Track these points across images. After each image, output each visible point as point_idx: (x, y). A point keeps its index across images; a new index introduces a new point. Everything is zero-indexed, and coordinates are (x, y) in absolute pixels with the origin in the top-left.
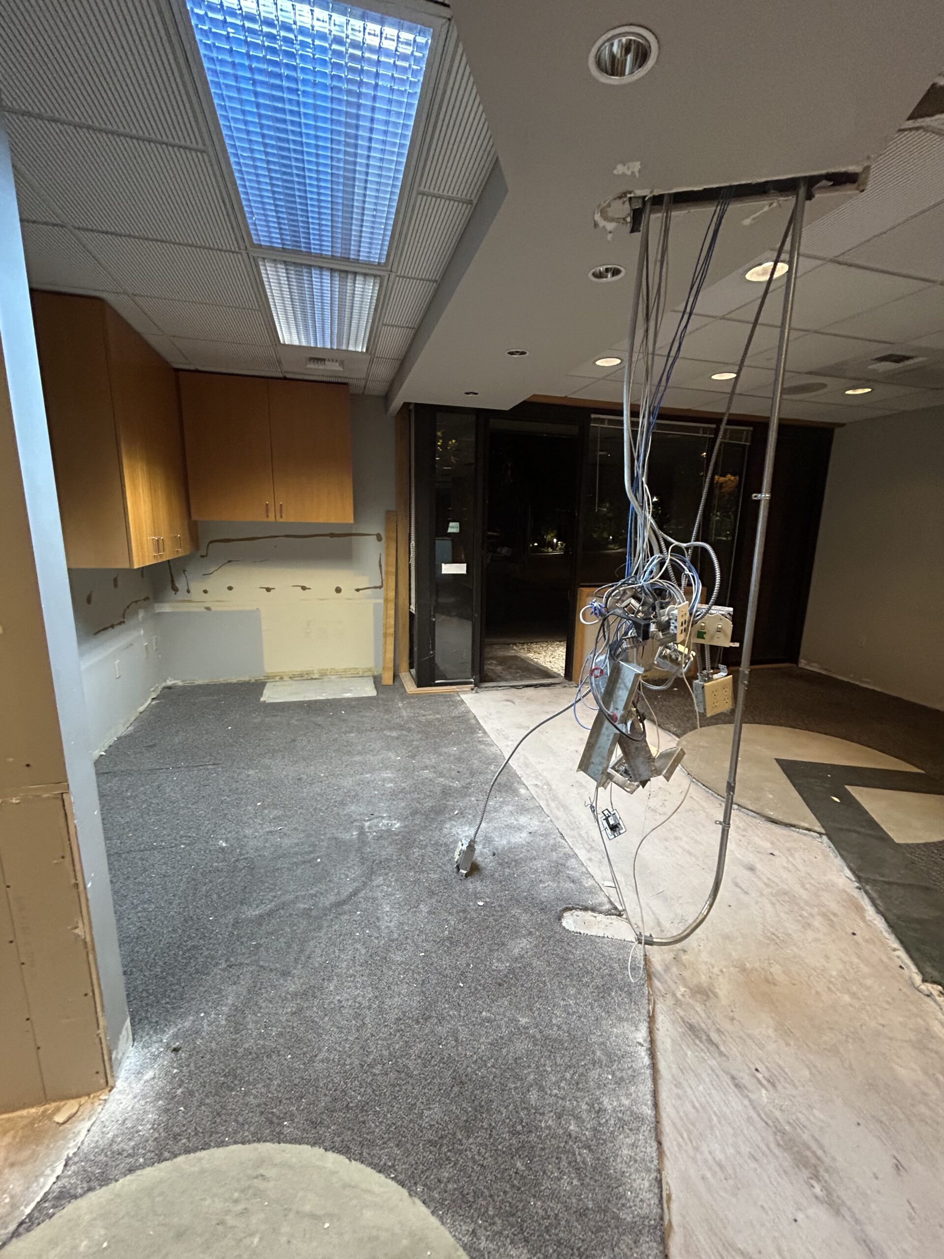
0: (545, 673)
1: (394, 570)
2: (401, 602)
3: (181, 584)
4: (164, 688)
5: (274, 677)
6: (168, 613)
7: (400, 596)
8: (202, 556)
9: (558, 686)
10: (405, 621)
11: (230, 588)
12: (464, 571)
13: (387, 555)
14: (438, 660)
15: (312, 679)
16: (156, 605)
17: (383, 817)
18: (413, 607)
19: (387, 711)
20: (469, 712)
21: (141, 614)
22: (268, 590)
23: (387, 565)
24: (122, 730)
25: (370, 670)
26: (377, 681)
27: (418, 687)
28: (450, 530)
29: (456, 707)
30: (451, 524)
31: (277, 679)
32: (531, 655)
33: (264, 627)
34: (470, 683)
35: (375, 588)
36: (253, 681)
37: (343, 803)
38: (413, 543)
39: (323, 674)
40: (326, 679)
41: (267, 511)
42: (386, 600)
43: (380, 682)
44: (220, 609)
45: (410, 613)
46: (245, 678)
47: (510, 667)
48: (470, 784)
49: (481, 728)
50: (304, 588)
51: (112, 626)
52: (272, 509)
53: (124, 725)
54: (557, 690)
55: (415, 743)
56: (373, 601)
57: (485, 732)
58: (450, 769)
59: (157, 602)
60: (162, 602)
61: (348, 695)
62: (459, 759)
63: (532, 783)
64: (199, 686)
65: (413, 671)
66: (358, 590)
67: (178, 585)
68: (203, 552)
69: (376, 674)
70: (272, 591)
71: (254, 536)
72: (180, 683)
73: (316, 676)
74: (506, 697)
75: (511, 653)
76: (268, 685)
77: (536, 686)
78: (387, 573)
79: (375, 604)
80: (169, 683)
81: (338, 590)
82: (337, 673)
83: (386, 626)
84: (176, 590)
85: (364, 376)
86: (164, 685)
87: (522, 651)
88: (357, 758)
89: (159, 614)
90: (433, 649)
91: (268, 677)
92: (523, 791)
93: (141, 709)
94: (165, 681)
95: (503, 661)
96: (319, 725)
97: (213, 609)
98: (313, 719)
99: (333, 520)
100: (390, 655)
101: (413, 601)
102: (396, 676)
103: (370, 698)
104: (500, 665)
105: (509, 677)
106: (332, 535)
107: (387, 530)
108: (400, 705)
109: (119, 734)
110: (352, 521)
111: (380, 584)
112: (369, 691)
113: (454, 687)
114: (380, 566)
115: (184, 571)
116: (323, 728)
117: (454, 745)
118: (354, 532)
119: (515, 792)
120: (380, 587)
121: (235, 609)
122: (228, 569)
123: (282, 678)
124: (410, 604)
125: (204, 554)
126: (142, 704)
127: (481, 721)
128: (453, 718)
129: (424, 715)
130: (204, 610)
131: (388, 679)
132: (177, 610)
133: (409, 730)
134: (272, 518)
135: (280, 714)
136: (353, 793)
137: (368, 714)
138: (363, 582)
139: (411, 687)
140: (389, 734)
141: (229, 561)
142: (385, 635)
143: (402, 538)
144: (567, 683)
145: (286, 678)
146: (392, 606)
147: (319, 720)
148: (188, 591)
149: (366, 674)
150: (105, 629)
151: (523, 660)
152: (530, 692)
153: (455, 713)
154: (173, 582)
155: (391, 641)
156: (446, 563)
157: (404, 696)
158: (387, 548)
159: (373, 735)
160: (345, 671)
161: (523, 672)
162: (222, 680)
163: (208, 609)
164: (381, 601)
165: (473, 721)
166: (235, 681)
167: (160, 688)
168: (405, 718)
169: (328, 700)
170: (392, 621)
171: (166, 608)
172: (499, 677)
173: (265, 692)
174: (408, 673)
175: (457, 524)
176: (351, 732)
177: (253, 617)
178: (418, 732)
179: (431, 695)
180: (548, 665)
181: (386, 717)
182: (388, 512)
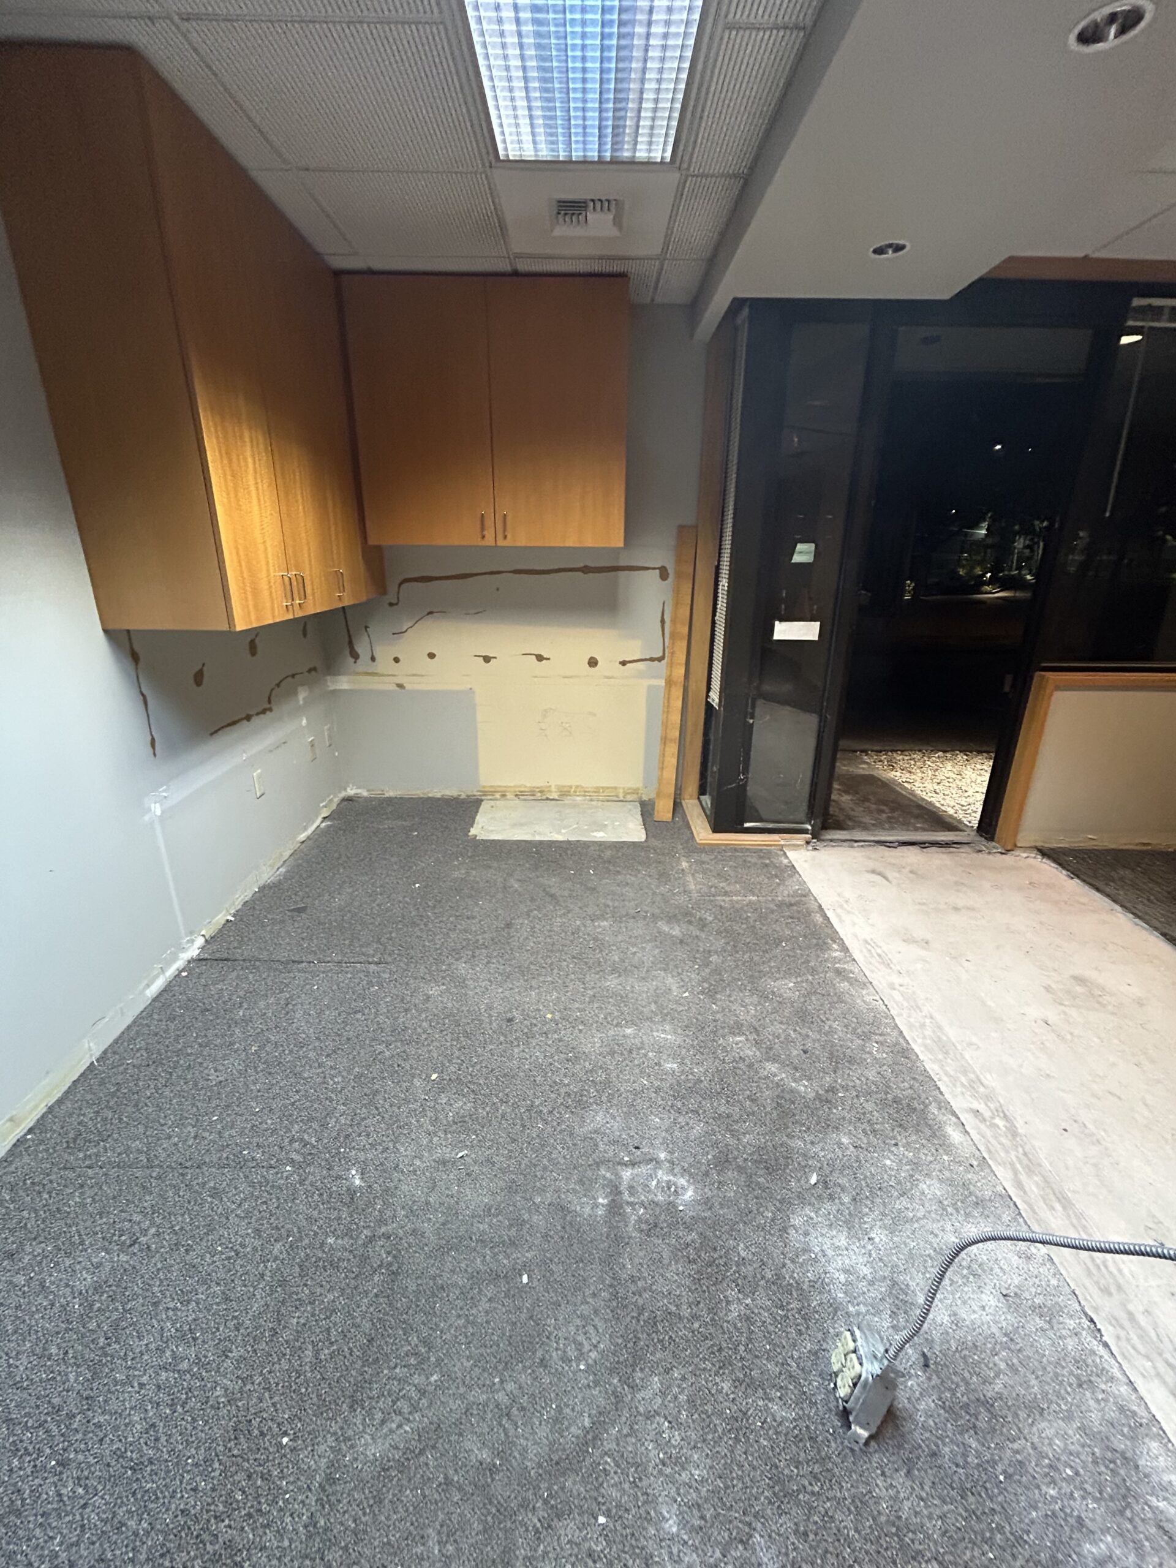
0: (936, 820)
1: (685, 630)
2: (692, 686)
3: (361, 648)
4: (344, 800)
5: (493, 793)
6: (345, 691)
7: (692, 677)
8: (391, 604)
9: (966, 849)
10: (698, 716)
11: (432, 656)
12: (814, 637)
13: (677, 604)
14: (751, 790)
15: (547, 799)
16: (328, 678)
17: (658, 1162)
18: (715, 698)
19: (664, 877)
20: (807, 893)
21: (302, 695)
22: (487, 659)
23: (674, 621)
24: (267, 874)
25: (635, 791)
26: (647, 809)
27: (716, 829)
28: (797, 559)
29: (783, 880)
30: (800, 547)
31: (498, 796)
32: (896, 775)
33: (479, 717)
34: (805, 832)
35: (652, 660)
36: (463, 796)
37: (581, 1104)
38: (724, 583)
39: (564, 793)
40: (568, 801)
41: (483, 528)
42: (669, 682)
43: (651, 815)
44: (417, 687)
45: (709, 706)
46: (451, 792)
47: (865, 799)
48: (832, 1090)
49: (835, 937)
50: (540, 658)
51: (248, 718)
52: (489, 523)
53: (271, 866)
54: (965, 856)
55: (714, 958)
56: (647, 682)
57: (845, 949)
58: (788, 1040)
59: (329, 674)
60: (335, 675)
61: (600, 836)
62: (803, 1016)
63: (966, 1105)
64: (390, 799)
65: (707, 800)
66: (624, 663)
67: (359, 649)
68: (391, 597)
69: (645, 798)
70: (493, 661)
71: (468, 572)
72: (365, 794)
73: (555, 796)
74: (871, 864)
75: (862, 769)
76: (484, 806)
77: (922, 845)
78: (673, 636)
79: (650, 688)
80: (351, 791)
81: (593, 662)
82: (585, 793)
83: (665, 725)
84: (355, 656)
85: (658, 250)
86: (343, 794)
87: (879, 765)
88: (612, 982)
89: (334, 692)
90: (746, 771)
91: (485, 793)
92: (954, 1135)
93: (302, 837)
94: (345, 789)
95: (854, 784)
96: (552, 896)
97: (408, 687)
98: (543, 880)
99: (589, 543)
100: (670, 774)
101: (716, 684)
102: (677, 805)
103: (634, 844)
104: (847, 792)
105: (867, 820)
106: (586, 570)
107: (679, 560)
108: (684, 865)
109: (261, 883)
110: (621, 545)
111: (660, 654)
112: (634, 831)
113: (775, 837)
114: (663, 621)
115: (366, 627)
116: (557, 903)
117: (788, 974)
118: (622, 563)
119: (936, 1136)
120: (660, 659)
121: (440, 687)
122: (428, 623)
123: (504, 796)
124: (709, 689)
125: (394, 601)
126: (305, 829)
127: (834, 920)
128: (780, 905)
129: (726, 894)
130: (394, 688)
131: (664, 811)
132: (357, 687)
133: (703, 925)
134: (489, 541)
135: (495, 864)
136: (601, 1076)
137: (630, 879)
138: (634, 649)
139: (702, 832)
140: (666, 928)
141: (430, 613)
142: (665, 740)
143: (704, 575)
144: (983, 844)
145: (509, 796)
146: (677, 693)
147: (552, 882)
148: (373, 659)
149: (629, 798)
150: (234, 723)
151: (887, 786)
152: (912, 856)
153: (784, 894)
154: (351, 644)
155: (673, 749)
156: (781, 620)
157: (692, 847)
158: (677, 591)
159: (639, 929)
160: (597, 790)
161: (893, 810)
162: (419, 793)
163: (400, 686)
164: (662, 683)
165: (819, 918)
166: (439, 795)
167: (336, 800)
168: (695, 895)
169: (569, 842)
170: (676, 718)
171: (343, 683)
172: (850, 818)
173: (478, 818)
174: (697, 801)
175: (811, 547)
176: (602, 917)
177: (464, 701)
178: (719, 933)
179: (735, 849)
180: (936, 800)
181: (663, 889)
182: (681, 528)
